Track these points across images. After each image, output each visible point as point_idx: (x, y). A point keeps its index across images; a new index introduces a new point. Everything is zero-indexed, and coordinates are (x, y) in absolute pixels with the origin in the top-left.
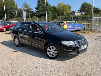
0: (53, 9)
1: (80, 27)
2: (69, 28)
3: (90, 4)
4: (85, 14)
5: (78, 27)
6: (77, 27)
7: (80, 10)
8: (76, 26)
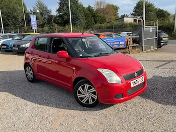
0: (87, 12)
1: (121, 43)
3: (150, 3)
4: (141, 19)
6: (116, 43)
7: (134, 13)
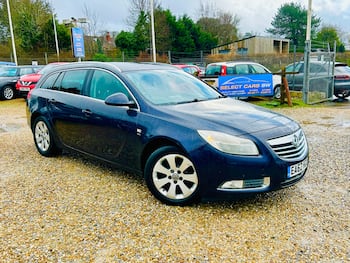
1: (263, 85)
2: (225, 88)
4: (288, 40)
5: (258, 86)
6: (254, 86)
7: (273, 27)
8: (252, 83)
